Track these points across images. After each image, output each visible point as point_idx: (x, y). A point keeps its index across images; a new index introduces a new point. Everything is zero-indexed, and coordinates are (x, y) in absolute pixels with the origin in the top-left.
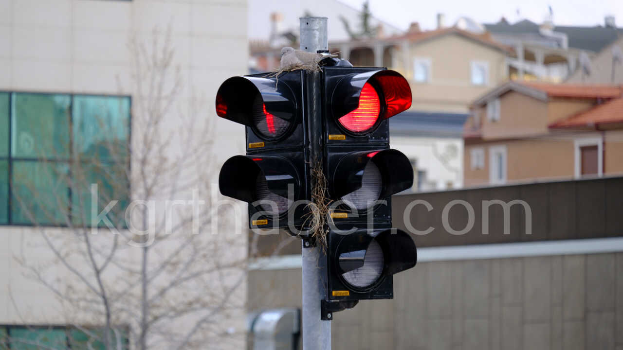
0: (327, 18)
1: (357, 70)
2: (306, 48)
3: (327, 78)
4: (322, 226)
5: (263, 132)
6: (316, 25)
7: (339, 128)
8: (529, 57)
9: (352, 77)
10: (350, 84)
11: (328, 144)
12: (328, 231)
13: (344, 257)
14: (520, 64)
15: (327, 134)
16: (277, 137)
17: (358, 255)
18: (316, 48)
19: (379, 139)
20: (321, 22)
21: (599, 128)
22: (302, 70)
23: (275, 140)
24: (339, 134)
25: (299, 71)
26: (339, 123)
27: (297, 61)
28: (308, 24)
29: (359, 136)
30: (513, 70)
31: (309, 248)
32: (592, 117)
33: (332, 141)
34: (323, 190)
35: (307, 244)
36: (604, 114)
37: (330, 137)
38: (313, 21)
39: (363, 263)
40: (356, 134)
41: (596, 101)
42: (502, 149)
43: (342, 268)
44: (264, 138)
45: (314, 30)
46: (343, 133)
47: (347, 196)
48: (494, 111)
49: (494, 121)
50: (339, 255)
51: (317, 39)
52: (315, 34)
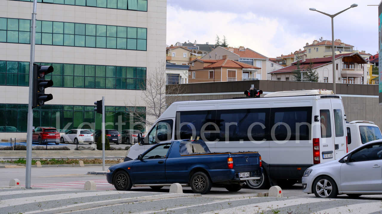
14: (193, 54)
21: (214, 68)
30: (191, 54)
32: (212, 66)
36: (214, 65)
41: (212, 63)
42: (195, 72)
49: (193, 66)
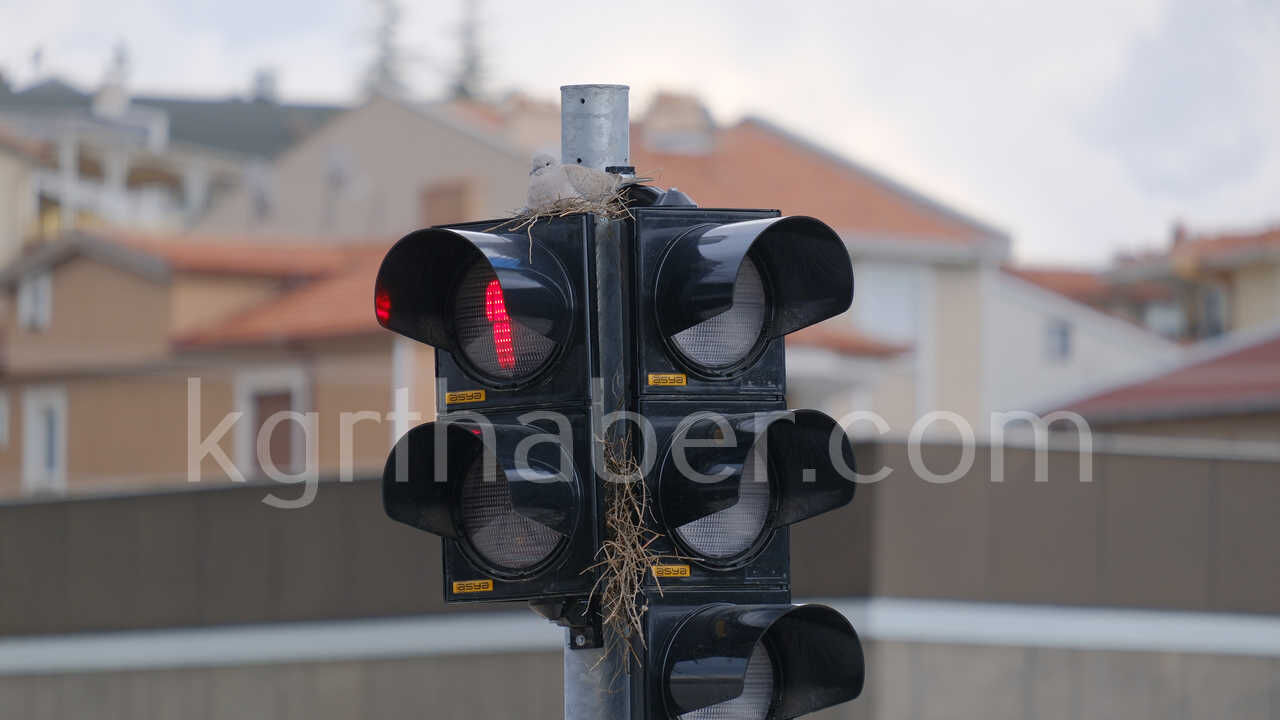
0: (628, 88)
1: (712, 216)
2: (579, 161)
3: (646, 236)
4: (634, 596)
5: (479, 365)
6: (601, 106)
7: (673, 360)
8: (90, 169)
9: (700, 236)
10: (698, 252)
11: (647, 397)
12: (647, 608)
13: (685, 672)
14: (70, 189)
15: (645, 372)
16: (517, 377)
17: (716, 667)
18: (604, 160)
19: (762, 385)
20: (616, 97)
21: (299, 348)
22: (586, 214)
23: (515, 386)
24: (672, 372)
25: (580, 214)
26: (674, 347)
27: (569, 192)
28: (583, 101)
29: (718, 376)
30: (47, 203)
31: (584, 651)
33: (657, 390)
34: (640, 507)
35: (580, 641)
37: (652, 378)
38: (596, 94)
39: (742, 689)
40: (709, 371)
42: (57, 400)
43: (678, 702)
44: (486, 380)
45: (598, 117)
46: (681, 370)
47: (693, 523)
48: (36, 303)
49: (34, 329)
50: (670, 668)
51: (605, 140)
52: (600, 127)
